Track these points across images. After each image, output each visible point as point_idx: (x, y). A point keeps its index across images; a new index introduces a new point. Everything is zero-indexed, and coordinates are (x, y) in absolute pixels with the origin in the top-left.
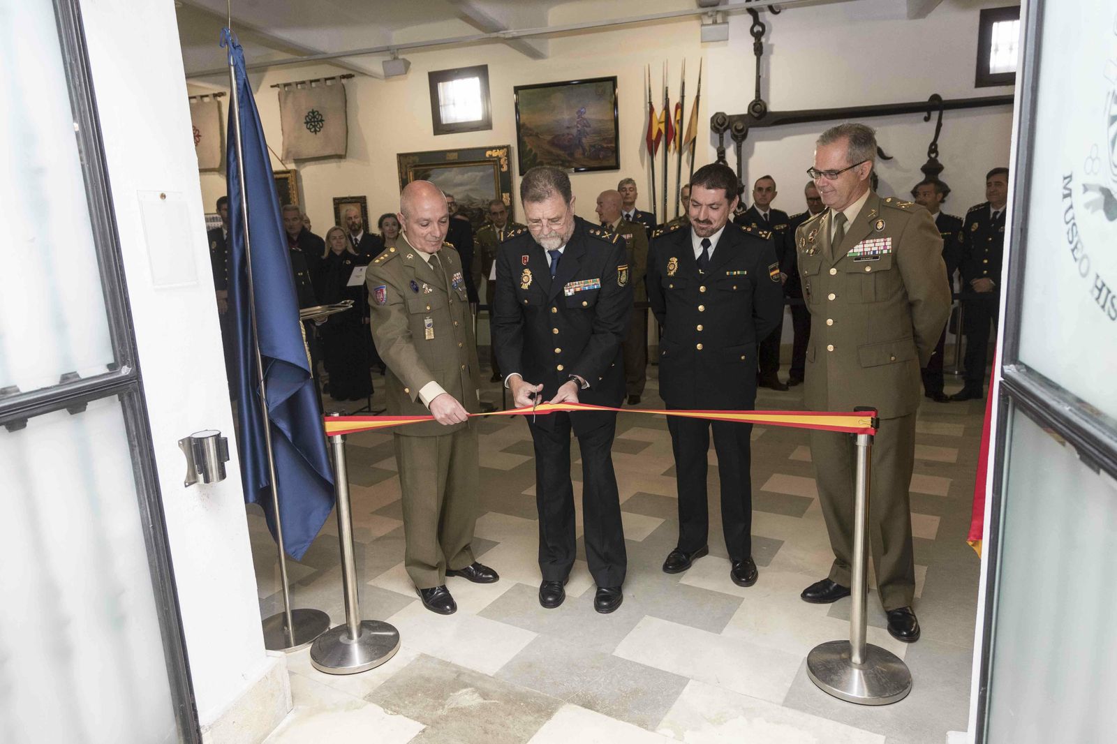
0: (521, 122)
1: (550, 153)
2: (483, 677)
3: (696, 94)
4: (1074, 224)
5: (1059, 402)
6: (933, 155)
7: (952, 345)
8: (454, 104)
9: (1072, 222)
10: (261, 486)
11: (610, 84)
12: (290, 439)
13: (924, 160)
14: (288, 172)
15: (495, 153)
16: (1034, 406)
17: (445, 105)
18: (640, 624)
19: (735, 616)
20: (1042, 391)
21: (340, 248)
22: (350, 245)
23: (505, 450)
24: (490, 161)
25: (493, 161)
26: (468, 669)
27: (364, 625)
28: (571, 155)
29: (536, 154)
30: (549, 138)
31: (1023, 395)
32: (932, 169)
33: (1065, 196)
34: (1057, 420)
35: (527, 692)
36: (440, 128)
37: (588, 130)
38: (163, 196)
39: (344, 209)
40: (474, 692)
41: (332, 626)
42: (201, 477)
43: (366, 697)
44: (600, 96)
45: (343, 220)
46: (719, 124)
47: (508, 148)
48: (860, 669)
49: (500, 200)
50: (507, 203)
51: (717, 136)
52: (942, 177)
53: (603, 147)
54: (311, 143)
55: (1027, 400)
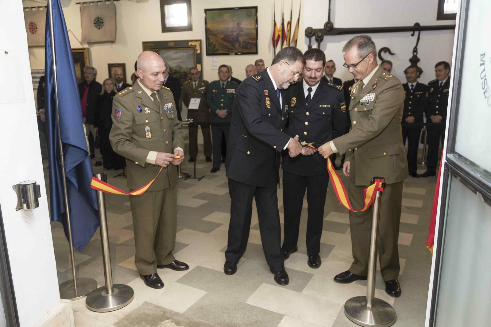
0: (208, 28)
1: (222, 44)
2: (177, 314)
3: (298, 17)
4: (485, 79)
5: (475, 172)
6: (415, 54)
7: (421, 149)
8: (173, 17)
9: (485, 78)
10: (61, 212)
11: (254, 10)
12: (77, 188)
13: (411, 56)
14: (84, 49)
15: (193, 44)
16: (462, 174)
17: (168, 17)
18: (260, 288)
19: (309, 284)
20: (466, 167)
21: (110, 89)
22: (115, 88)
23: (194, 197)
24: (191, 47)
25: (193, 47)
26: (169, 310)
27: (114, 286)
28: (233, 46)
29: (215, 45)
30: (222, 36)
31: (457, 169)
32: (414, 60)
33: (481, 65)
34: (474, 181)
35: (200, 322)
36: (165, 29)
37: (242, 33)
38: (6, 53)
39: (114, 70)
40: (172, 322)
41: (98, 287)
42: (25, 206)
43: (114, 324)
44: (249, 16)
45: (113, 76)
46: (309, 33)
47: (200, 41)
48: (371, 310)
49: (195, 68)
50: (200, 70)
51: (308, 39)
52: (419, 65)
53: (249, 42)
54: (97, 34)
55: (459, 172)
